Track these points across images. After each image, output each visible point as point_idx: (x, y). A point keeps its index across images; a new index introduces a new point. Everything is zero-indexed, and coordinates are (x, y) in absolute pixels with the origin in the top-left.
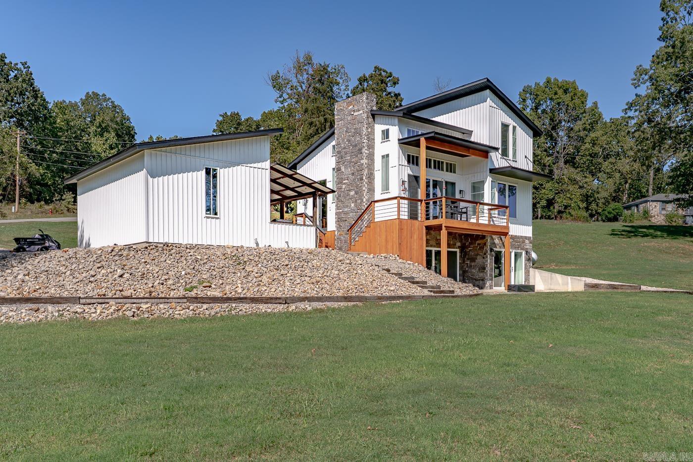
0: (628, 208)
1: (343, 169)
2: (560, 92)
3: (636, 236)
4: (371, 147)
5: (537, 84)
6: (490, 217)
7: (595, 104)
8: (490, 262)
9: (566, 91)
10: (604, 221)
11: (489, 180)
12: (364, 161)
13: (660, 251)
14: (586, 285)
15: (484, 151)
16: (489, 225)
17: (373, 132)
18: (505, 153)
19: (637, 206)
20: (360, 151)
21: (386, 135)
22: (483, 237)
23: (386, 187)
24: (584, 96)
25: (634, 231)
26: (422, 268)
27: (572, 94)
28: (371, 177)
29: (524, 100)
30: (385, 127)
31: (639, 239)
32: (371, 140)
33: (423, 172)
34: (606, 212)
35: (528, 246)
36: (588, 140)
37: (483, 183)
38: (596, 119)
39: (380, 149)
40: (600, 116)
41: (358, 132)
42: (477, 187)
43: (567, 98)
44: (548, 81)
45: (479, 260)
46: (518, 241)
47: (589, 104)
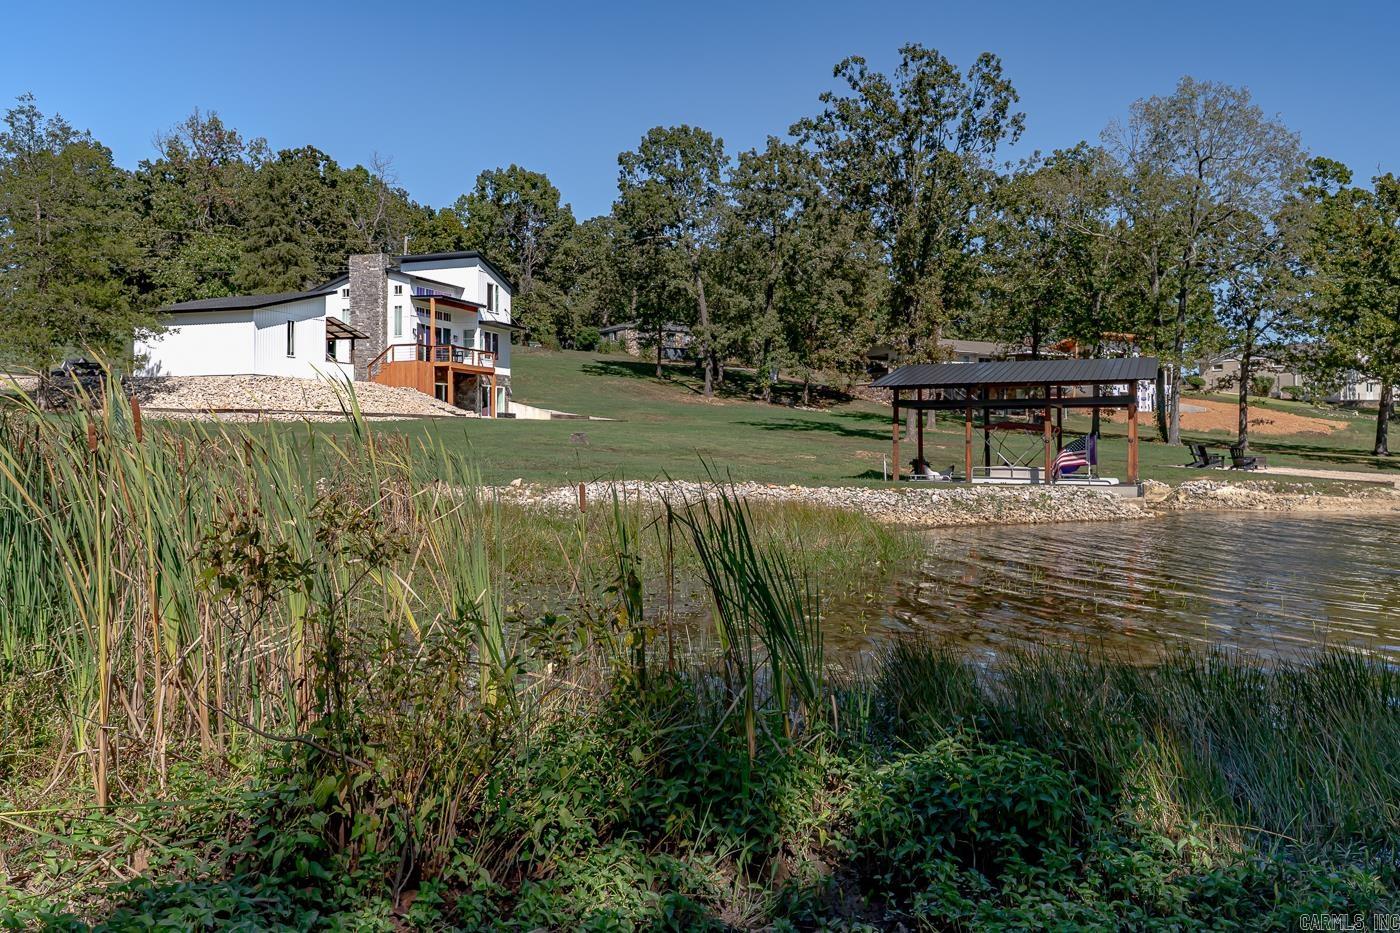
0: (606, 334)
1: (358, 313)
2: (527, 186)
3: (606, 373)
4: (385, 298)
5: (499, 170)
6: (480, 359)
7: (568, 206)
8: (479, 396)
9: (534, 186)
10: (578, 350)
11: (478, 330)
12: (380, 310)
13: (619, 390)
14: (552, 415)
15: (474, 308)
16: (478, 367)
17: (386, 287)
18: (490, 307)
19: (615, 332)
20: (376, 300)
21: (399, 290)
22: (473, 376)
23: (399, 332)
24: (556, 195)
25: (606, 368)
26: (432, 399)
27: (542, 191)
28: (385, 323)
29: (483, 189)
30: (398, 284)
31: (609, 377)
32: (385, 292)
33: (433, 322)
34: (581, 338)
35: (507, 383)
36: (561, 250)
37: (473, 332)
38: (569, 226)
39: (393, 300)
40: (574, 220)
41: (373, 285)
42: (469, 335)
43: (534, 194)
44: (513, 168)
45: (470, 394)
46: (501, 379)
47: (561, 205)
